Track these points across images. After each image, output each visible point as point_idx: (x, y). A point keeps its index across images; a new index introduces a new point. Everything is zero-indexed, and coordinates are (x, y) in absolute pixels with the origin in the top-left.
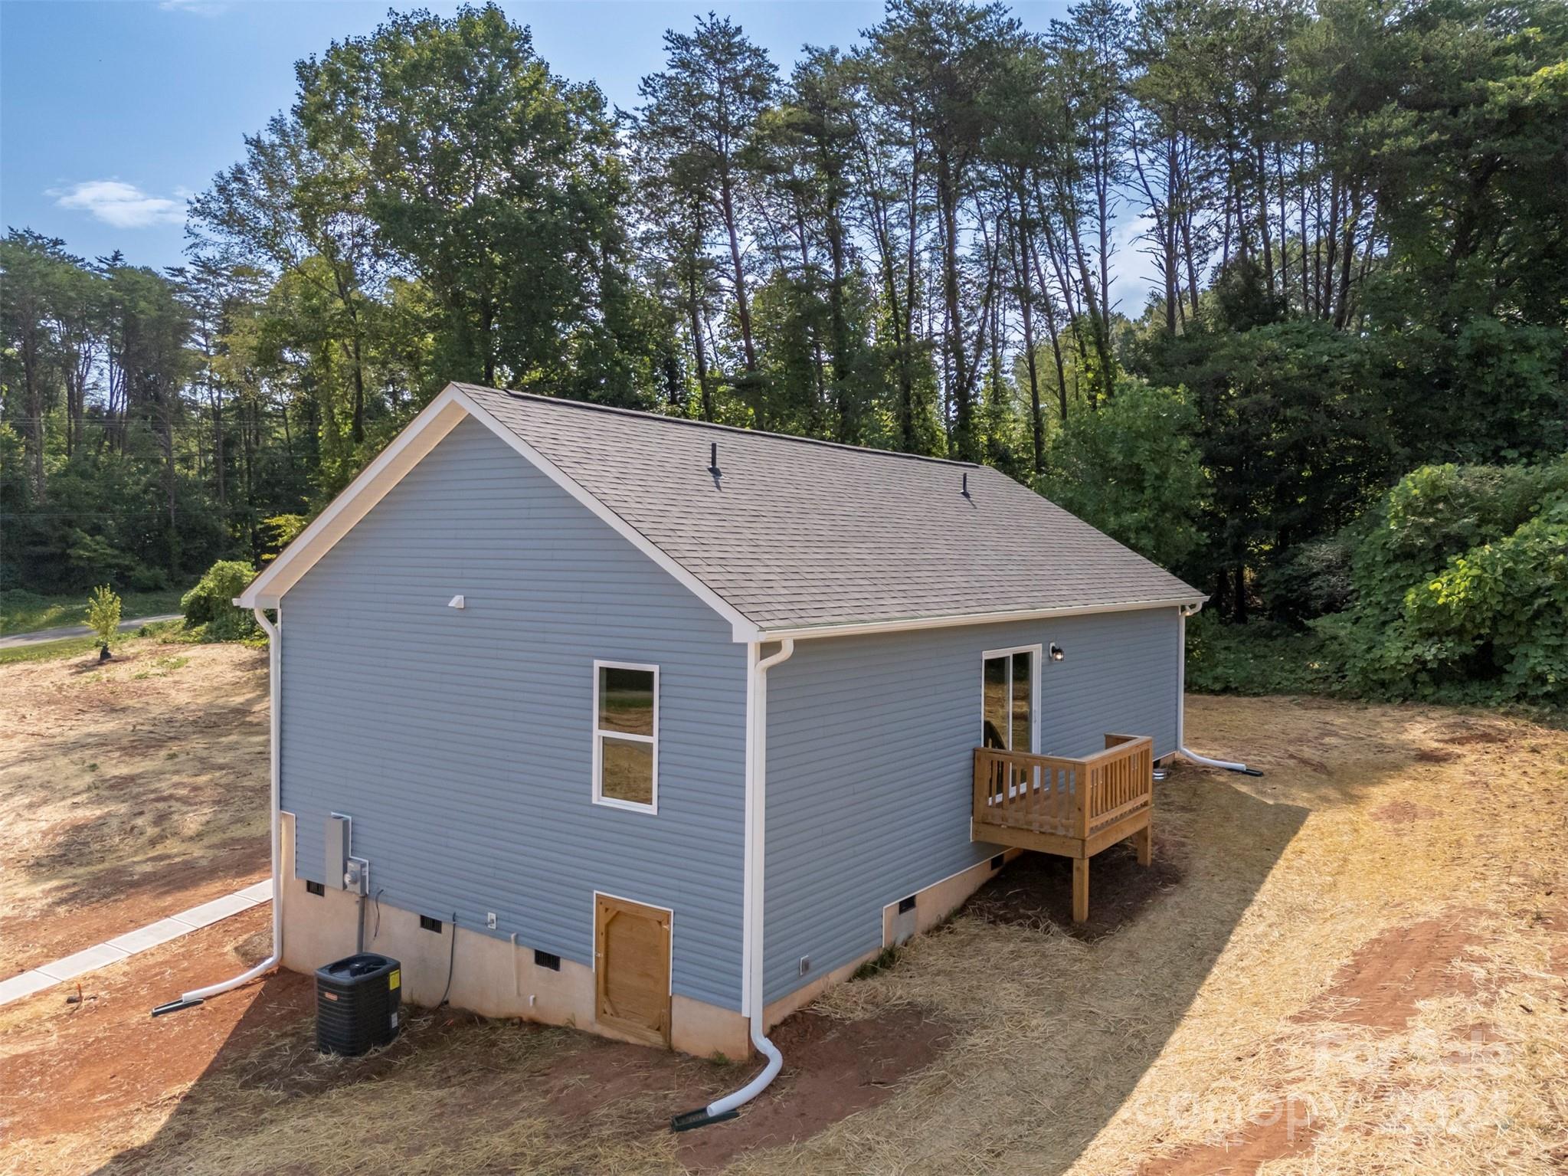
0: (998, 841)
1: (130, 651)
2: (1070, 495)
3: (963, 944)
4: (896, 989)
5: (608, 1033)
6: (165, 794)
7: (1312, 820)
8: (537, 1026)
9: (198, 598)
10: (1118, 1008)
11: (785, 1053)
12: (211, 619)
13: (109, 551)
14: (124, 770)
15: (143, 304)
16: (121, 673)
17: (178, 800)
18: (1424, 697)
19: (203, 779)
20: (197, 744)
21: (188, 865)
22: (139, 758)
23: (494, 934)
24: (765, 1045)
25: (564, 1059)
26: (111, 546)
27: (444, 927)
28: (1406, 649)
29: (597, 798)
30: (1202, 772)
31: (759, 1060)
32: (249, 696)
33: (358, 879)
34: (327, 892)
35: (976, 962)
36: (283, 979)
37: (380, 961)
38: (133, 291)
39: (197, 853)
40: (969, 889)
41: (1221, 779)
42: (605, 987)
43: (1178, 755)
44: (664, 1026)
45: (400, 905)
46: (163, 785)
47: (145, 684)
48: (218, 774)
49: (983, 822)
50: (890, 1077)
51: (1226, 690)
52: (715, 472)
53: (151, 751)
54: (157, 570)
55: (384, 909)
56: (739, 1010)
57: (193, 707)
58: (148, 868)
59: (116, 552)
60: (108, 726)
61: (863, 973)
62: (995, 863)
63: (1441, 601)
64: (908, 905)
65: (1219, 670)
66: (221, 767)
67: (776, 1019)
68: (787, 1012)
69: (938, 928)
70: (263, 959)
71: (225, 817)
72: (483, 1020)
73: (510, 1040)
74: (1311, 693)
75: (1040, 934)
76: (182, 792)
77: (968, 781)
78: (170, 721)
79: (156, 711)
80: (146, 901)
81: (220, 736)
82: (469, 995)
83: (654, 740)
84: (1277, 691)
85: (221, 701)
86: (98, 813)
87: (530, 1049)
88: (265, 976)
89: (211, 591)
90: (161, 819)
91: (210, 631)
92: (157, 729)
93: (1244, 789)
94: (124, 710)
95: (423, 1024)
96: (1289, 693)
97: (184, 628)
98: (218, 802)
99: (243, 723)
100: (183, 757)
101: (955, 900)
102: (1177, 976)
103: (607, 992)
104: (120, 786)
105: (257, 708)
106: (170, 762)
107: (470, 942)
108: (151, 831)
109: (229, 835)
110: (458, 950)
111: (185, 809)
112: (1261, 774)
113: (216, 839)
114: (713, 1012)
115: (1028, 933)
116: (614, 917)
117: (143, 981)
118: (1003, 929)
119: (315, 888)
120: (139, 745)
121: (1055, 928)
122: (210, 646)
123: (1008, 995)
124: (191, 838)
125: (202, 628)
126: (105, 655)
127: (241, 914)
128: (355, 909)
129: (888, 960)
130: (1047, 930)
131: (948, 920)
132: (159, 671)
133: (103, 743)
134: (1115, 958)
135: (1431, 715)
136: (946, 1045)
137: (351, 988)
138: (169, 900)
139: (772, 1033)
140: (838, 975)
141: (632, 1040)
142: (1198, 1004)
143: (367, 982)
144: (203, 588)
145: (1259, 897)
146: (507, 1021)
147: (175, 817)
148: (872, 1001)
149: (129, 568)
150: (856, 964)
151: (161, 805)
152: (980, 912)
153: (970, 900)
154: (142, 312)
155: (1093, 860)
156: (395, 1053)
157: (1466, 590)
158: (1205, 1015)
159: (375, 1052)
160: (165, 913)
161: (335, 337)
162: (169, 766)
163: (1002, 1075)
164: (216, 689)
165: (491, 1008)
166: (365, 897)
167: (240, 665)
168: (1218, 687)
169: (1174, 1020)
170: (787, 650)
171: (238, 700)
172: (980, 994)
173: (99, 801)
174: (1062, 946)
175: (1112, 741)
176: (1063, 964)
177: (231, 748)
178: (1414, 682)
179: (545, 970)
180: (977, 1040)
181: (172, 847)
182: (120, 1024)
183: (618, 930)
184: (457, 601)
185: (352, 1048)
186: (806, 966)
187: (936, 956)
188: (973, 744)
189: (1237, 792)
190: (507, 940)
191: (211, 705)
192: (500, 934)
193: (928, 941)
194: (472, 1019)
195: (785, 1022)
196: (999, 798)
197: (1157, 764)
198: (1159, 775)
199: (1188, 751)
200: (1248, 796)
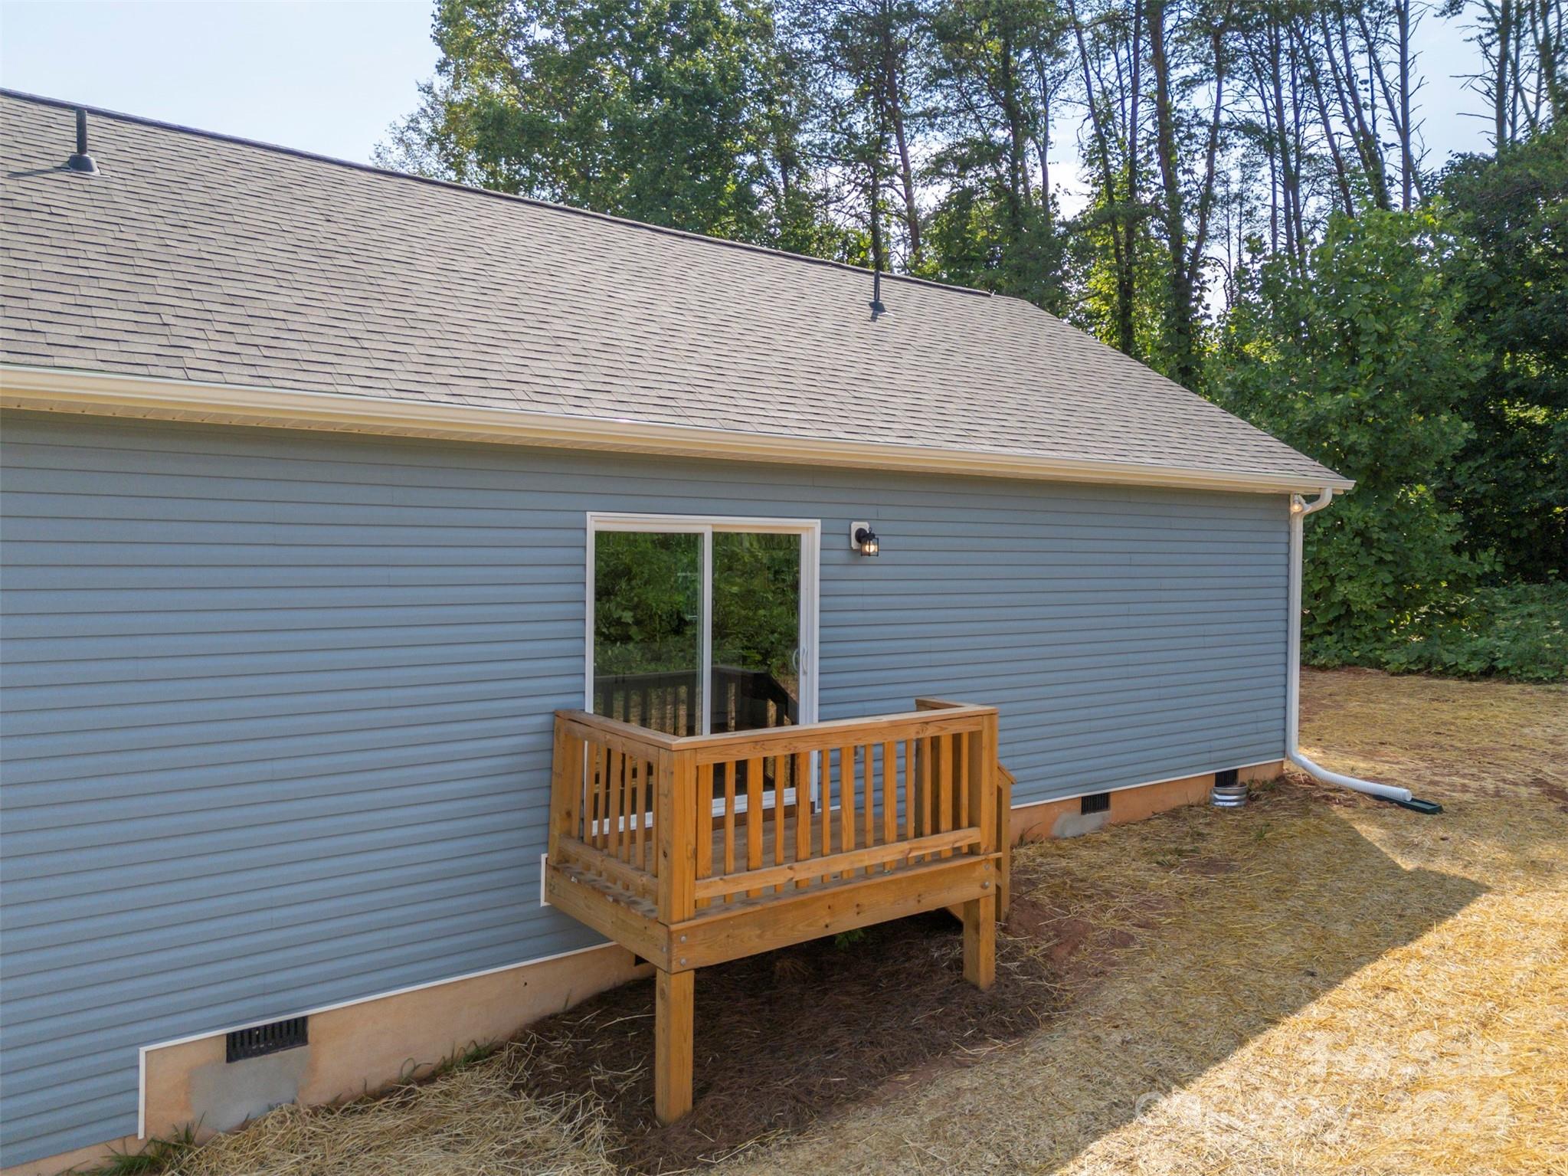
0: (571, 909)
40: (552, 1002)
43: (1285, 765)
49: (556, 867)
77: (536, 777)
93: (1371, 832)
112: (1436, 810)
175: (922, 705)
189: (1356, 840)
197: (1226, 779)
198: (1228, 799)
199: (1306, 758)
200: (1371, 849)
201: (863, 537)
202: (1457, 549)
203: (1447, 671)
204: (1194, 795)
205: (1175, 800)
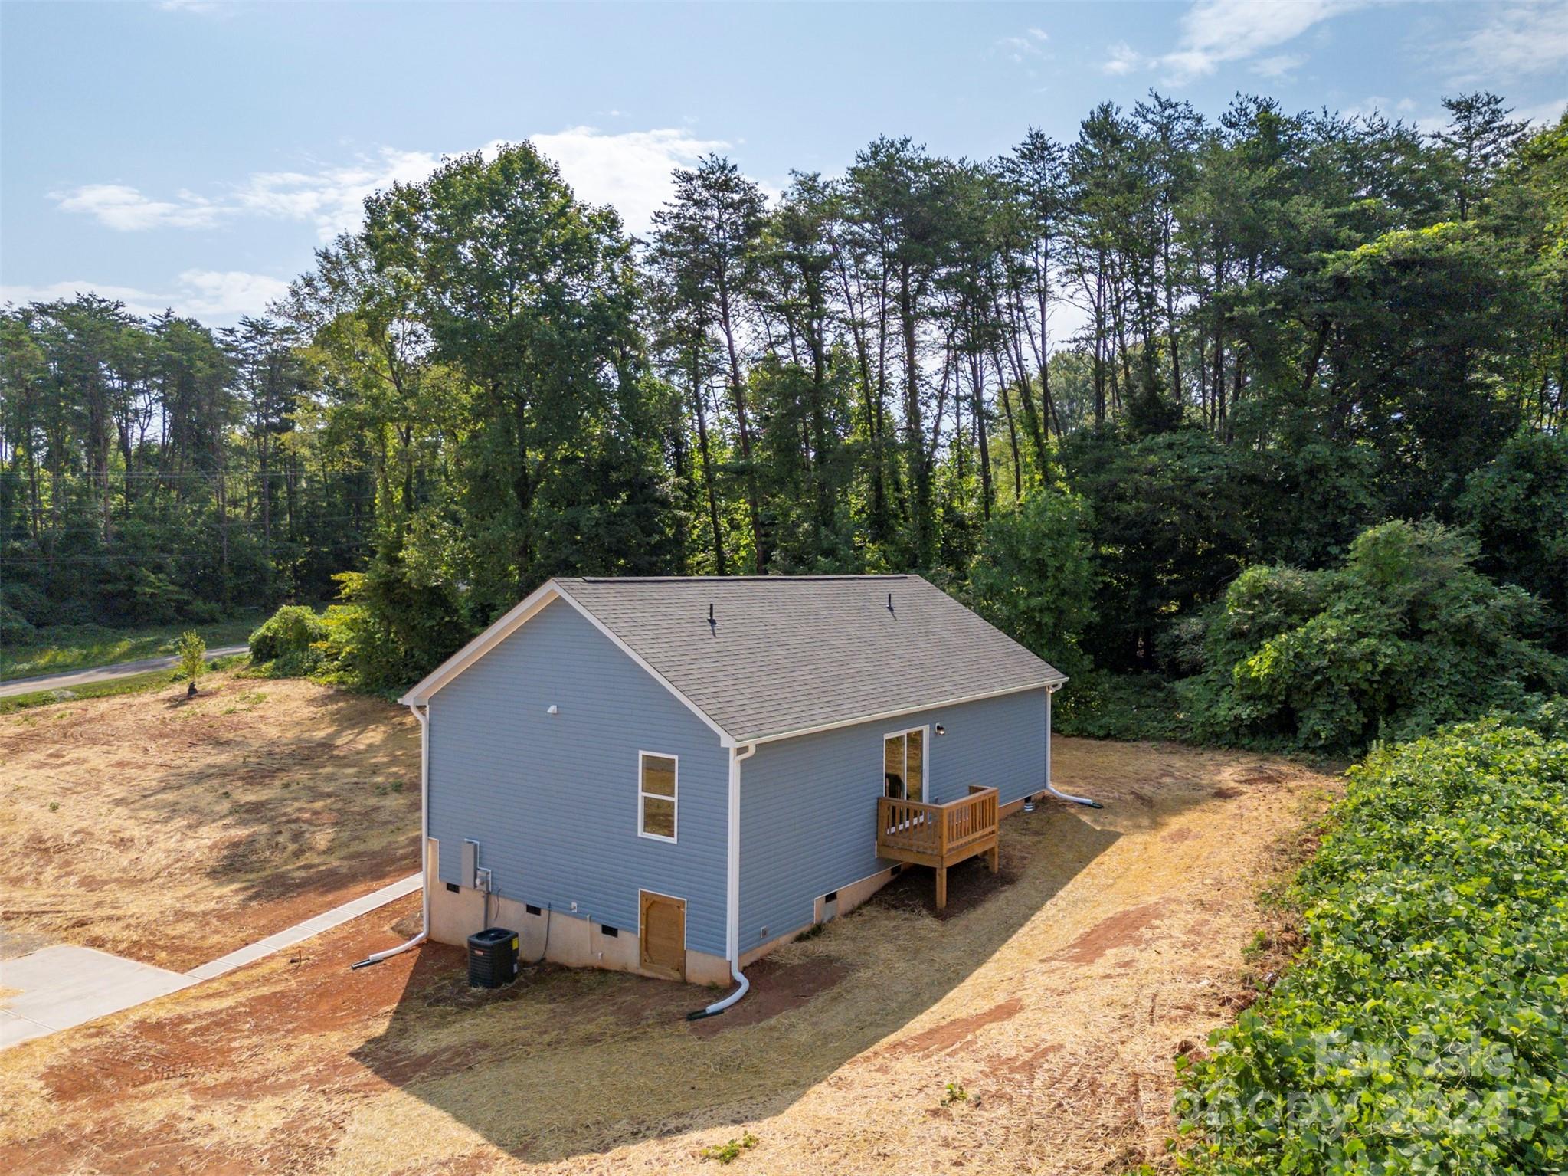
0: (891, 857)
1: (211, 686)
2: (991, 581)
3: (865, 922)
4: (819, 947)
5: (647, 973)
6: (294, 817)
7: (1121, 841)
8: (603, 971)
9: (264, 638)
10: (949, 957)
11: (751, 982)
12: (277, 656)
13: (171, 588)
14: (250, 797)
15: (199, 364)
16: (212, 707)
17: (304, 821)
18: (1243, 746)
19: (318, 805)
20: (301, 775)
21: (332, 872)
22: (258, 788)
23: (575, 916)
24: (739, 976)
25: (621, 989)
26: (173, 583)
27: (542, 912)
28: (1231, 709)
29: (641, 832)
30: (1060, 805)
31: (736, 985)
32: (329, 731)
33: (484, 882)
34: (462, 890)
35: (872, 932)
36: (431, 947)
37: (507, 932)
38: (191, 350)
39: (336, 863)
40: (875, 888)
41: (1072, 811)
42: (646, 946)
43: (1047, 792)
44: (681, 968)
45: (514, 898)
46: (289, 810)
47: (236, 719)
48: (329, 801)
49: (883, 845)
50: (811, 993)
51: (1108, 736)
52: (712, 622)
53: (267, 781)
54: (213, 604)
55: (502, 901)
56: (724, 956)
57: (285, 741)
58: (303, 874)
59: (177, 589)
60: (222, 758)
61: (801, 938)
62: (894, 871)
63: (1253, 675)
64: (831, 897)
65: (1106, 720)
66: (329, 795)
67: (747, 963)
68: (753, 959)
69: (852, 912)
70: (416, 935)
71: (345, 835)
72: (569, 969)
73: (587, 979)
74: (1170, 740)
75: (914, 916)
76: (307, 816)
77: (874, 818)
78: (270, 754)
79: (256, 745)
80: (313, 898)
81: (318, 767)
82: (559, 954)
83: (675, 799)
84: (1145, 738)
85: (306, 735)
86: (247, 832)
87: (601, 983)
88: (419, 945)
89: (276, 632)
90: (296, 837)
91: (276, 668)
92: (263, 761)
93: (1085, 818)
94: (228, 743)
95: (531, 971)
96: (1154, 739)
97: (252, 664)
98: (336, 824)
99: (332, 757)
100: (294, 787)
101: (865, 895)
102: (990, 940)
103: (647, 949)
104: (254, 811)
105: (339, 742)
106: (286, 791)
107: (560, 922)
108: (292, 847)
109: (351, 850)
110: (552, 926)
111: (312, 829)
112: (1101, 807)
113: (344, 852)
114: (710, 959)
115: (907, 915)
116: (652, 905)
117: (337, 948)
118: (893, 913)
119: (453, 888)
120: (256, 775)
121: (924, 912)
122: (280, 682)
123: (885, 950)
124: (324, 852)
125: (270, 665)
126: (192, 690)
127: (385, 906)
128: (481, 902)
129: (817, 931)
130: (919, 914)
131: (859, 908)
132: (244, 706)
133: (224, 772)
134: (957, 930)
135: (1242, 760)
136: (844, 977)
137: (491, 947)
138: (330, 897)
139: (744, 971)
140: (785, 939)
141: (662, 977)
142: (997, 955)
143: (499, 944)
144: (268, 629)
145: (1061, 893)
146: (584, 969)
147: (307, 835)
148: (805, 954)
149: (188, 603)
150: (797, 933)
151: (293, 826)
152: (879, 903)
153: (875, 895)
154: (199, 371)
155: (949, 869)
156: (520, 985)
157: (1269, 667)
158: (998, 960)
159: (505, 986)
160: (332, 905)
161: (392, 420)
162: (286, 794)
163: (872, 992)
164: (298, 724)
165: (573, 961)
166: (489, 893)
167: (312, 701)
168: (1102, 733)
169: (979, 964)
170: (752, 750)
171: (320, 734)
172: (870, 950)
173: (244, 823)
174: (927, 923)
175: (974, 790)
176: (923, 933)
177: (330, 778)
178: (1237, 735)
179: (608, 937)
180: (862, 974)
181: (310, 858)
182: (333, 974)
183: (654, 912)
184: (552, 709)
185: (491, 984)
186: (765, 933)
187: (848, 929)
188: (876, 795)
189: (1079, 821)
190: (585, 919)
191: (299, 739)
192: (579, 916)
193: (844, 920)
194: (562, 968)
195: (752, 965)
196: (893, 830)
197: (1028, 800)
198: (1029, 808)
199: (1054, 789)
200: (1085, 824)
201: (939, 728)
202: (1091, 671)
203: (1091, 736)
204: (1018, 807)
205: (1014, 810)
